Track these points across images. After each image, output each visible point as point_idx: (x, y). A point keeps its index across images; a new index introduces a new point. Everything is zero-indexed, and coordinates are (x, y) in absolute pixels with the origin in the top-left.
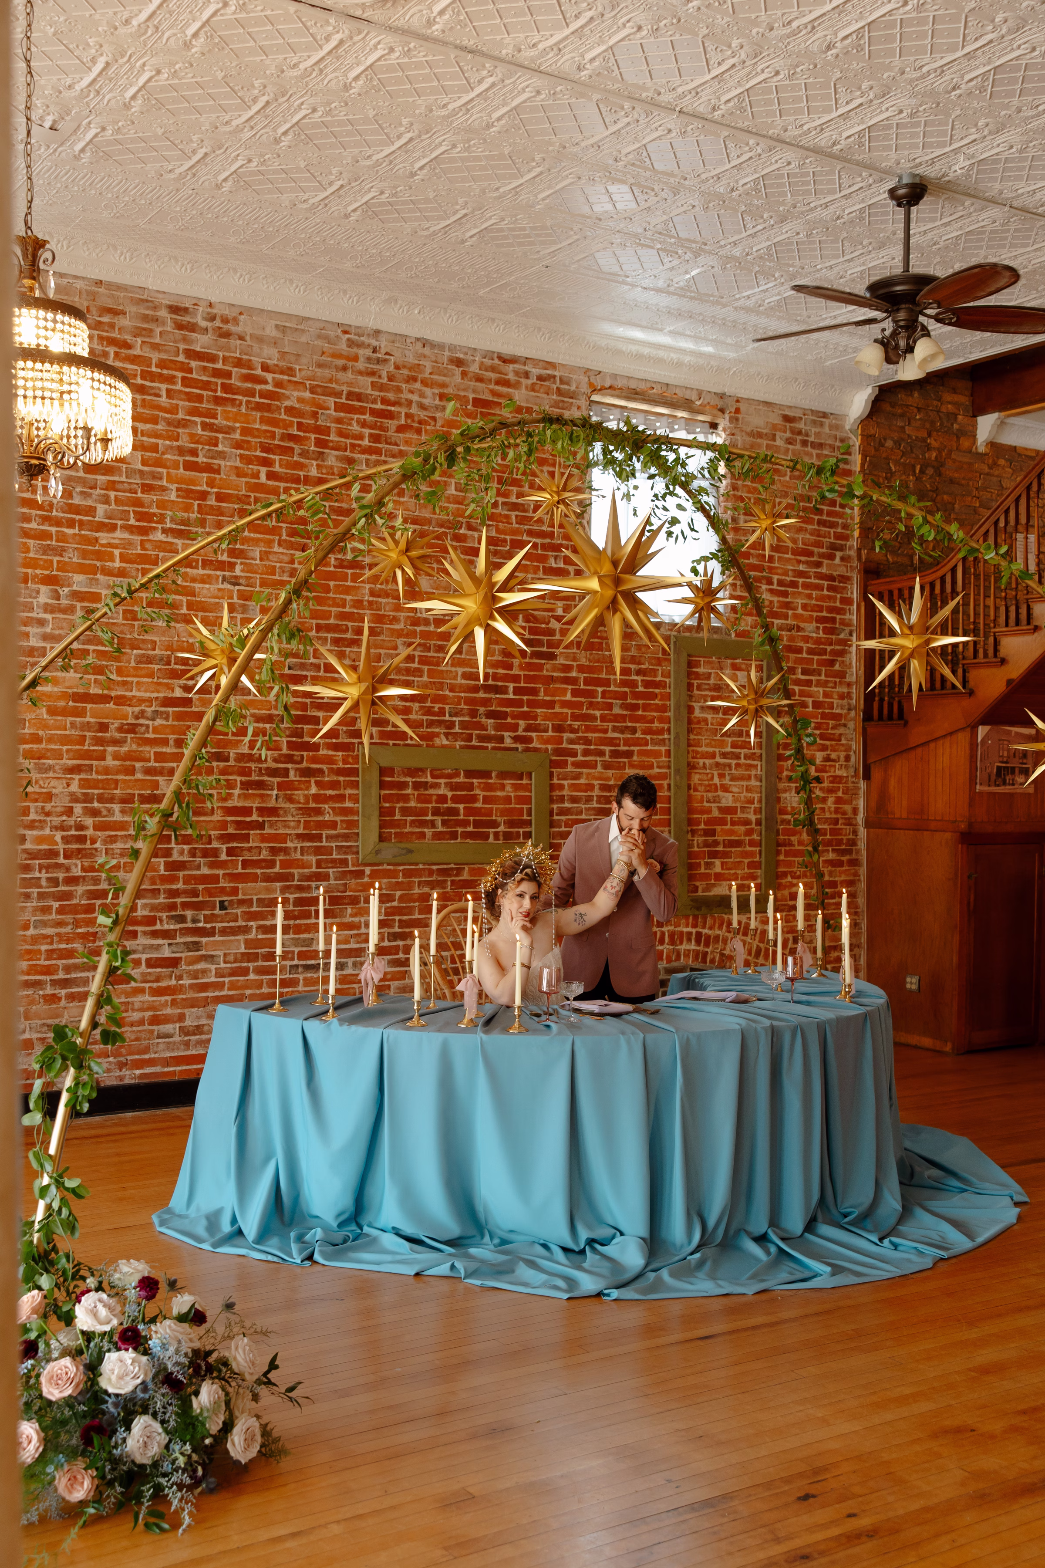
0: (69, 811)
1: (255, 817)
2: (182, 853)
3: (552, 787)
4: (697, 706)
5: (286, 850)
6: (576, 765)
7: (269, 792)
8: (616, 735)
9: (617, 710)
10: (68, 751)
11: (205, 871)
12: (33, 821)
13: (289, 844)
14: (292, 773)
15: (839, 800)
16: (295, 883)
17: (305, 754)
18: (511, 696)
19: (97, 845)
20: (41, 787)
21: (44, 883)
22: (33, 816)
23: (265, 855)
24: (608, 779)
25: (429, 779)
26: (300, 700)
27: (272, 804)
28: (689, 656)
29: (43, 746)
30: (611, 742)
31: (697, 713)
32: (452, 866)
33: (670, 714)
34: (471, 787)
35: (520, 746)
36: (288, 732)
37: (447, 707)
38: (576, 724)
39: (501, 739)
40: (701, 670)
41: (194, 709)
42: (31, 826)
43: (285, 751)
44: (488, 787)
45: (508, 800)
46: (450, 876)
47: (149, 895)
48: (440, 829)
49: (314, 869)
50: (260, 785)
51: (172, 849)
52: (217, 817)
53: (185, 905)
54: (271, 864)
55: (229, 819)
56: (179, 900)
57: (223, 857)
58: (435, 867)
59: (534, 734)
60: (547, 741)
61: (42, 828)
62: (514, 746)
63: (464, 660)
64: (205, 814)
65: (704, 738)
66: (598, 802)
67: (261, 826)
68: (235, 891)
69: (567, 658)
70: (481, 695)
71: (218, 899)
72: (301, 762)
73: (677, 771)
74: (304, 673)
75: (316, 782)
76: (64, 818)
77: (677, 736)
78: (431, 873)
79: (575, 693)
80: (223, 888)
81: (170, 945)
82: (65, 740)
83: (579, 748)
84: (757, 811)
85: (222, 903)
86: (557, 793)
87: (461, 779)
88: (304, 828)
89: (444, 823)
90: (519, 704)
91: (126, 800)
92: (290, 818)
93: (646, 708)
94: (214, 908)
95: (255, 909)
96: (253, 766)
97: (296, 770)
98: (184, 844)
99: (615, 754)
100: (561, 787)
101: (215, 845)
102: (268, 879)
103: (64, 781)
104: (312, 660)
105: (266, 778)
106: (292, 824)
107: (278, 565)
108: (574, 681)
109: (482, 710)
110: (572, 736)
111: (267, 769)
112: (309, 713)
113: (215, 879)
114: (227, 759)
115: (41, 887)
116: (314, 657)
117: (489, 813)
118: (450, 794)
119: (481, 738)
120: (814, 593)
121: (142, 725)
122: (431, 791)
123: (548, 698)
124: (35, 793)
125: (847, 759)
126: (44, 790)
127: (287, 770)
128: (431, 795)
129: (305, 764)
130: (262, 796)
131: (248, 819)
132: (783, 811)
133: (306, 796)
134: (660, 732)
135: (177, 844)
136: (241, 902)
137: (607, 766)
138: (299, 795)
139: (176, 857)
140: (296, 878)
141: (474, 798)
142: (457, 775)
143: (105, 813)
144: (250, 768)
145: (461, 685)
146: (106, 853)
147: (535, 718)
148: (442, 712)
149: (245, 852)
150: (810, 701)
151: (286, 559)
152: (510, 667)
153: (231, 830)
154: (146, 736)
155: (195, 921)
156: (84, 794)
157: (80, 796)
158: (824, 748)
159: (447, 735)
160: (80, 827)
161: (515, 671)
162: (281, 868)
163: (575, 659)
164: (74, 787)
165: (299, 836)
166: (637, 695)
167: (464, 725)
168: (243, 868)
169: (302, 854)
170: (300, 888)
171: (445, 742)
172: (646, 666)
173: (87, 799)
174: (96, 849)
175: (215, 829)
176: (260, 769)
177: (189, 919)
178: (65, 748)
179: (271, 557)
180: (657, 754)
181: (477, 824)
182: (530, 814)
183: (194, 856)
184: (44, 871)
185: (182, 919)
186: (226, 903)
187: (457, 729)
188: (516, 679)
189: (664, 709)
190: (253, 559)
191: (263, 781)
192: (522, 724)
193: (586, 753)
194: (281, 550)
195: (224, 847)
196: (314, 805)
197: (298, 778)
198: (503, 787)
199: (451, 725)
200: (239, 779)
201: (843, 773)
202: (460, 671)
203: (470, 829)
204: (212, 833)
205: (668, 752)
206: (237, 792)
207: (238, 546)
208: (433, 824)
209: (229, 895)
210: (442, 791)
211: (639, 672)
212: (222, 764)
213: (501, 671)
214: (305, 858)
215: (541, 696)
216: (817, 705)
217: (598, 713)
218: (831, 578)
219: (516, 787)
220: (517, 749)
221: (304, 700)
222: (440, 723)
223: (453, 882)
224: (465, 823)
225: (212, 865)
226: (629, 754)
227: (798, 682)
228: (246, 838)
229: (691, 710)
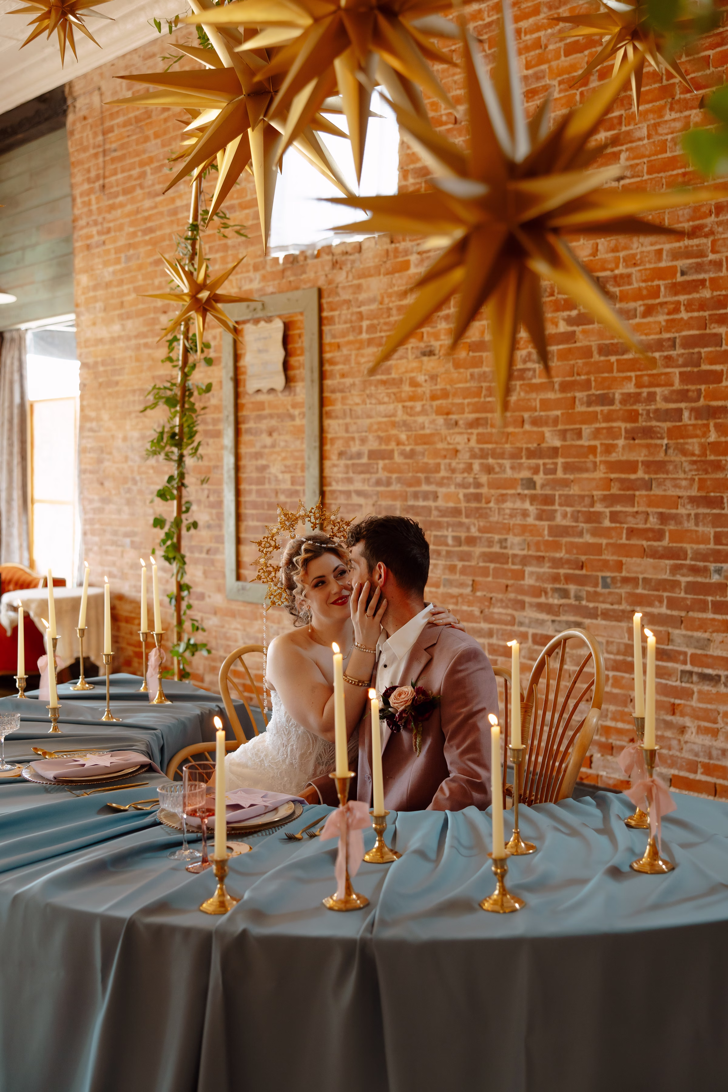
0: (469, 468)
1: (640, 474)
2: (565, 515)
5: (675, 518)
7: (659, 442)
10: (469, 404)
11: (588, 538)
12: (443, 478)
13: (682, 511)
14: (686, 414)
16: (688, 562)
17: (703, 387)
19: (492, 505)
20: (449, 444)
21: (450, 541)
22: (443, 473)
23: (653, 522)
26: (696, 314)
27: (661, 456)
29: (450, 401)
36: (681, 361)
41: (578, 344)
42: (440, 484)
43: (677, 385)
47: (534, 562)
49: (712, 546)
50: (648, 433)
51: (556, 511)
52: (600, 474)
53: (568, 578)
54: (659, 535)
55: (613, 476)
56: (562, 571)
57: (607, 523)
61: (448, 485)
64: (587, 470)
67: (648, 485)
68: (619, 566)
71: (600, 574)
72: (698, 399)
74: (701, 276)
75: (717, 426)
76: (466, 475)
80: (606, 562)
81: (553, 621)
82: (467, 393)
85: (604, 578)
88: (700, 489)
91: (515, 455)
92: (682, 476)
94: (596, 585)
95: (640, 591)
96: (640, 408)
97: (692, 410)
98: (568, 505)
101: (599, 508)
102: (655, 554)
103: (466, 437)
104: (712, 257)
105: (654, 423)
106: (684, 483)
107: (669, 137)
111: (657, 411)
112: (708, 331)
113: (598, 549)
114: (612, 402)
115: (447, 545)
116: (713, 251)
121: (529, 370)
124: (444, 449)
126: (451, 447)
127: (680, 411)
129: (702, 402)
130: (648, 446)
131: (633, 477)
133: (703, 447)
135: (560, 505)
136: (626, 580)
138: (694, 445)
139: (559, 520)
140: (690, 555)
143: (497, 469)
144: (636, 411)
146: (499, 513)
149: (630, 519)
151: (678, 125)
153: (615, 490)
154: (534, 381)
155: (578, 598)
156: (482, 450)
157: (477, 451)
160: (478, 485)
162: (671, 540)
164: (473, 443)
165: (692, 500)
168: (628, 539)
169: (697, 524)
170: (695, 570)
173: (483, 455)
174: (490, 509)
175: (597, 488)
176: (648, 412)
177: (572, 594)
178: (466, 401)
179: (660, 130)
183: (577, 521)
184: (450, 529)
185: (565, 594)
186: (609, 580)
190: (640, 139)
191: (651, 427)
194: (674, 115)
195: (607, 510)
196: (712, 458)
197: (693, 422)
200: (623, 425)
204: (595, 493)
206: (621, 442)
207: (624, 129)
209: (610, 570)
212: (606, 408)
214: (700, 529)
221: (701, 313)
225: (595, 533)
228: (631, 500)
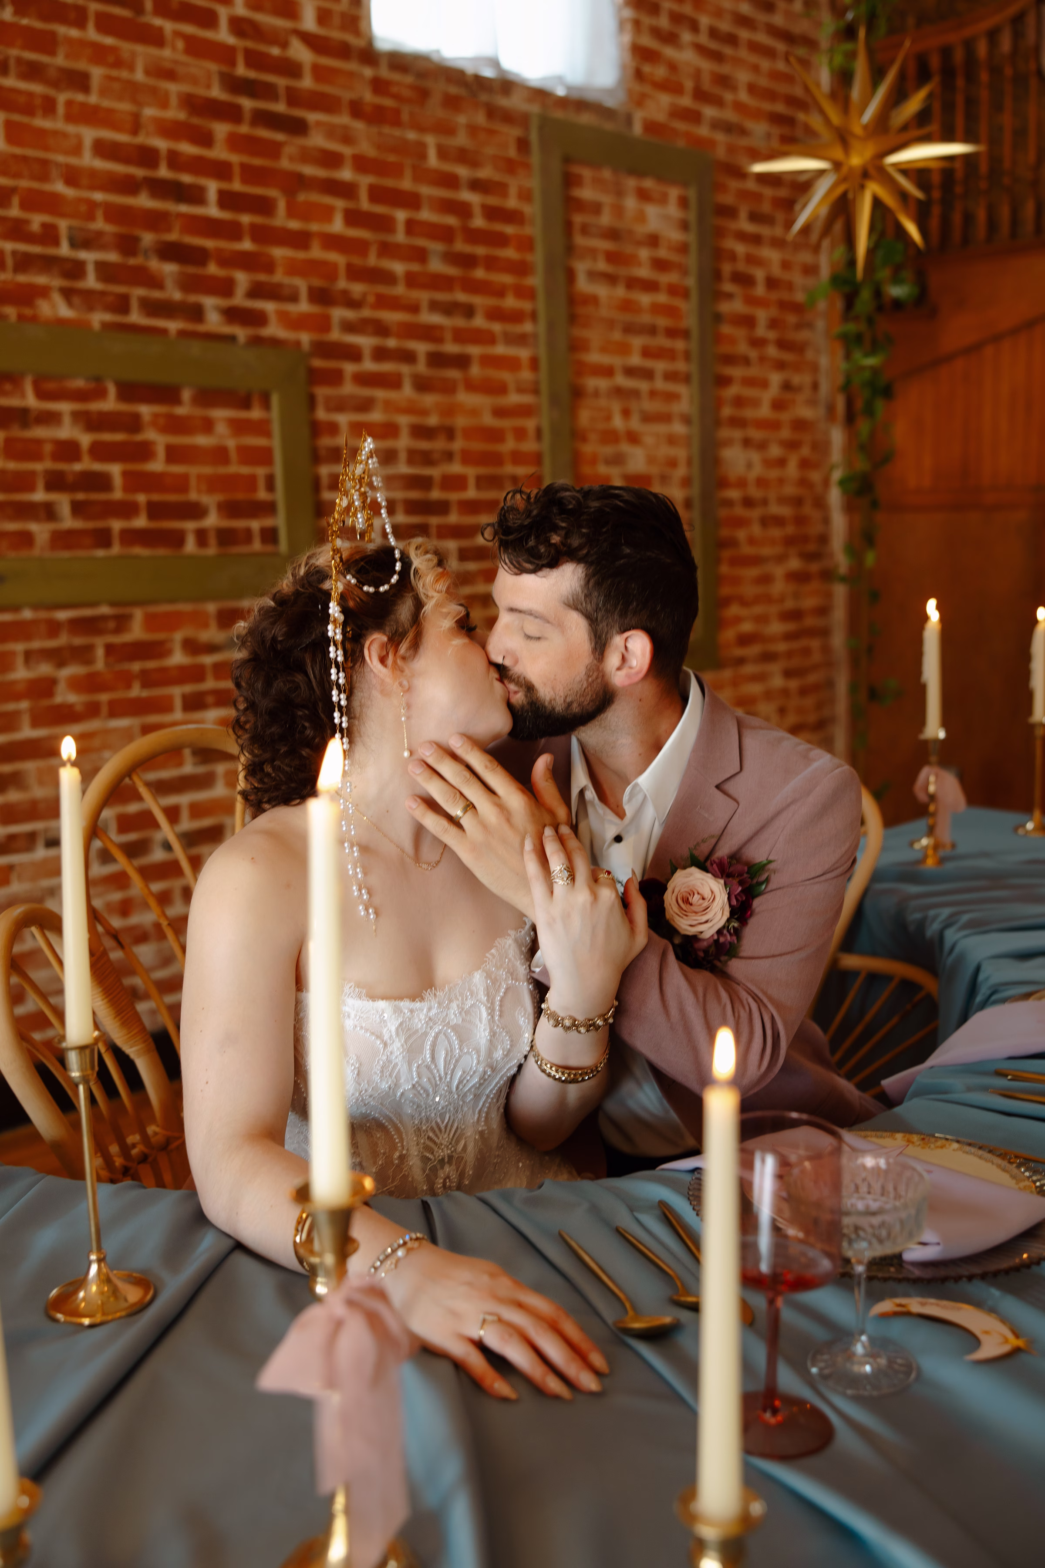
3: (316, 429)
4: (581, 267)
6: (364, 379)
8: (436, 319)
9: (436, 266)
15: (805, 464)
18: (212, 210)
24: (424, 412)
25: (31, 401)
28: (567, 160)
30: (429, 333)
31: (583, 285)
32: (105, 610)
33: (536, 281)
34: (134, 424)
35: (241, 333)
37: (63, 225)
38: (357, 289)
39: (196, 313)
40: (586, 193)
44: (175, 425)
45: (220, 455)
46: (99, 632)
48: (68, 522)
58: (62, 615)
59: (269, 307)
60: (298, 323)
62: (227, 329)
63: (96, 109)
65: (594, 335)
66: (411, 461)
69: (331, 132)
70: (144, 201)
73: (554, 400)
77: (551, 327)
78: (54, 629)
79: (353, 218)
83: (365, 342)
84: (686, 482)
86: (326, 442)
87: (110, 404)
89: (78, 509)
90: (233, 231)
93: (491, 263)
99: (437, 360)
100: (333, 429)
108: (346, 190)
109: (148, 238)
110: (349, 314)
117: (182, 483)
118: (85, 440)
119: (153, 308)
120: (765, 64)
122: (40, 432)
123: (294, 225)
125: (815, 386)
128: (39, 442)
132: (723, 483)
134: (516, 317)
137: (422, 385)
141: (145, 451)
142: (100, 393)
145: (93, 173)
147: (269, 266)
148: (50, 235)
150: (760, 275)
152: (205, 139)
158: (780, 366)
159: (68, 294)
161: (219, 152)
163: (347, 138)
166: (474, 236)
167: (105, 271)
171: (65, 311)
172: (485, 173)
180: (512, 364)
181: (155, 511)
182: (270, 486)
187: (91, 282)
188: (221, 170)
189: (521, 269)
192: (242, 279)
193: (380, 354)
198: (208, 426)
199: (76, 270)
201: (805, 412)
202: (89, 134)
203: (141, 522)
205: (534, 363)
208: (49, 512)
210: (66, 431)
211: (476, 185)
213: (187, 148)
215: (281, 219)
216: (772, 283)
217: (399, 268)
218: (788, 37)
219: (239, 427)
220: (232, 339)
222: (48, 263)
223: (110, 649)
224: (127, 510)
226: (462, 362)
227: (742, 236)
229: (571, 276)
